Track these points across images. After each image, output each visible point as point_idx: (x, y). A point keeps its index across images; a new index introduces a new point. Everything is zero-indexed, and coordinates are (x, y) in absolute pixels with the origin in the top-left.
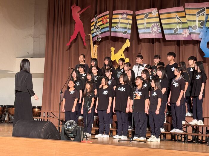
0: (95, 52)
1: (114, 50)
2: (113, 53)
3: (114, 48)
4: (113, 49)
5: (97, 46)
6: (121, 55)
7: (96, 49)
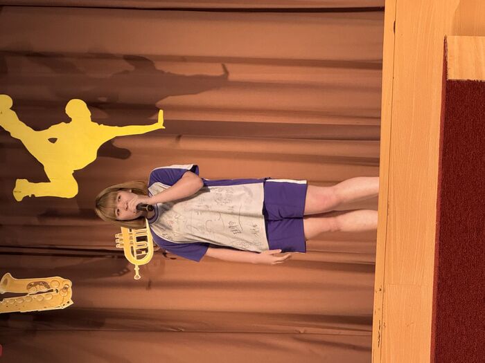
0: (33, 290)
1: (25, 181)
2: (40, 190)
3: (18, 180)
4: (24, 189)
5: (8, 276)
6: (53, 140)
7: (21, 285)
